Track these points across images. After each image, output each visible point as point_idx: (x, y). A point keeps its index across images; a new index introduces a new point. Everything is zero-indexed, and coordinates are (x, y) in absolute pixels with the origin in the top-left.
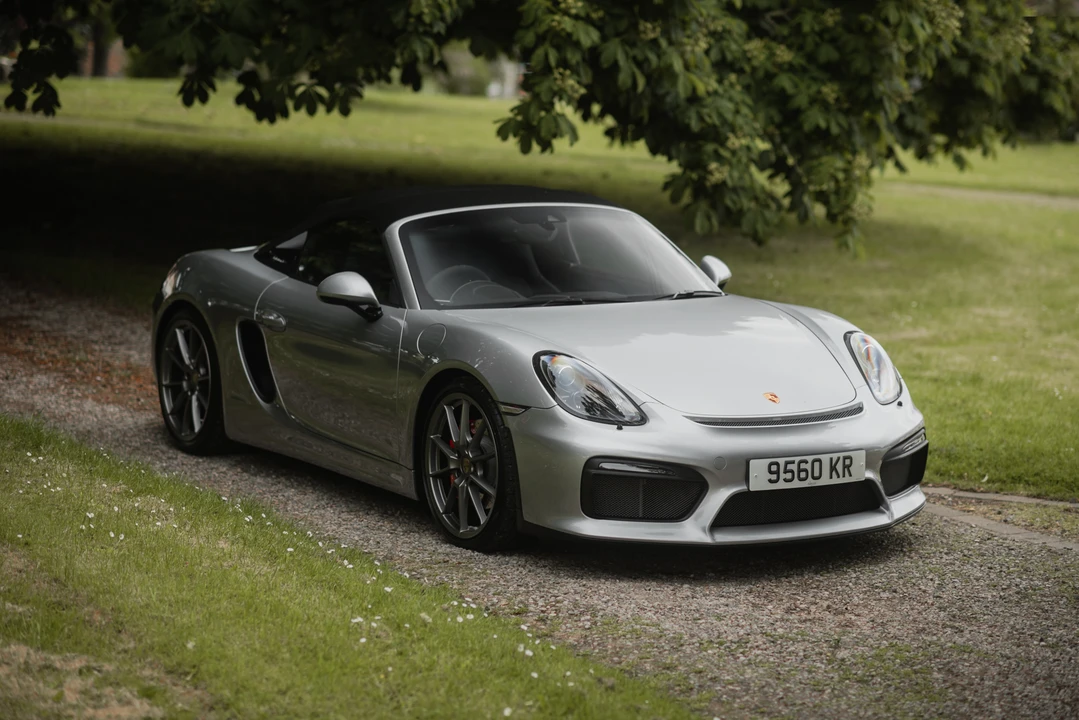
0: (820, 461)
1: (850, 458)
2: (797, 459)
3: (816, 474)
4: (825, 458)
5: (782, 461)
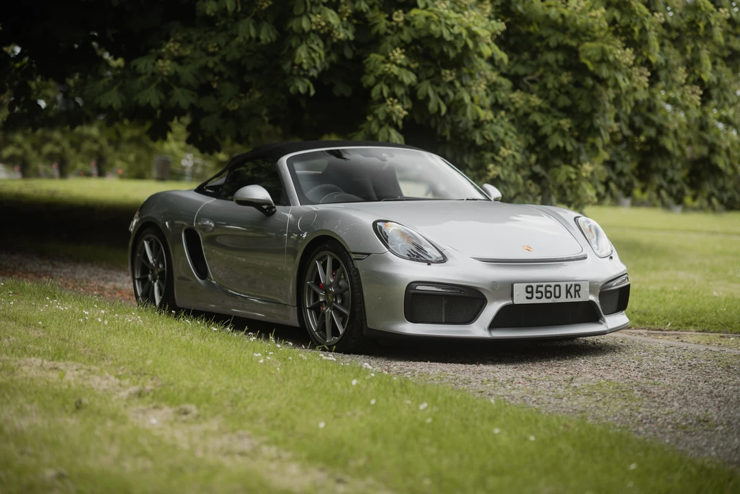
0: (559, 286)
1: (579, 286)
2: (544, 284)
3: (557, 295)
4: (563, 285)
5: (534, 285)
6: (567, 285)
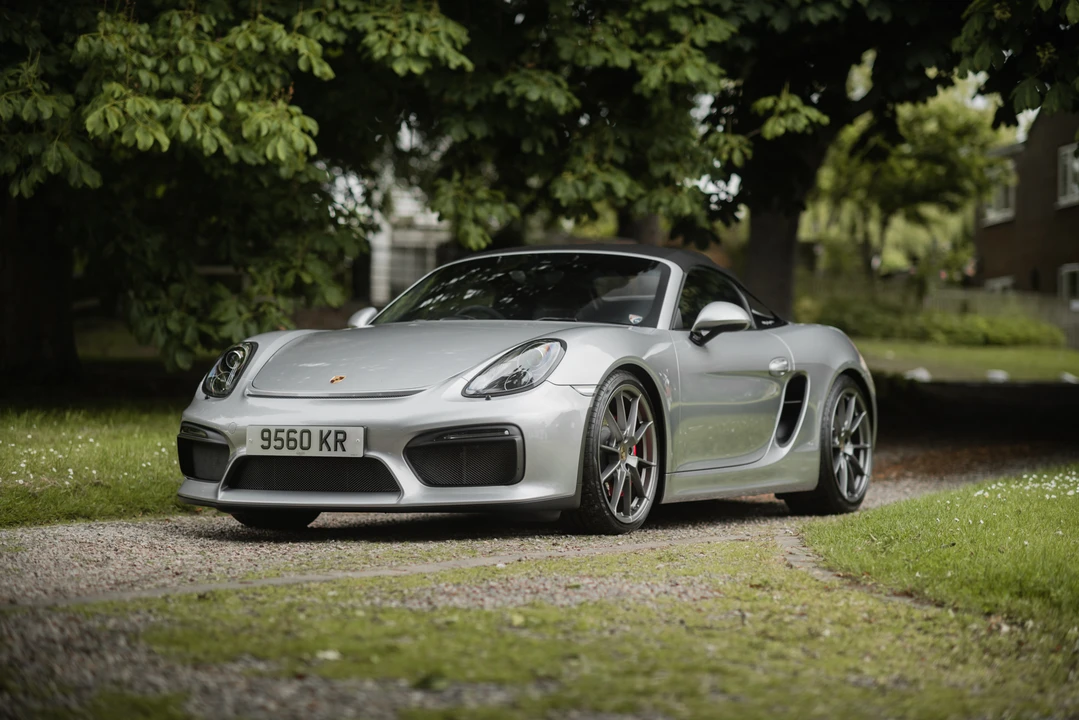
0: (309, 432)
1: (344, 433)
2: (287, 429)
3: (305, 444)
4: (315, 431)
5: (273, 429)
6: (321, 432)
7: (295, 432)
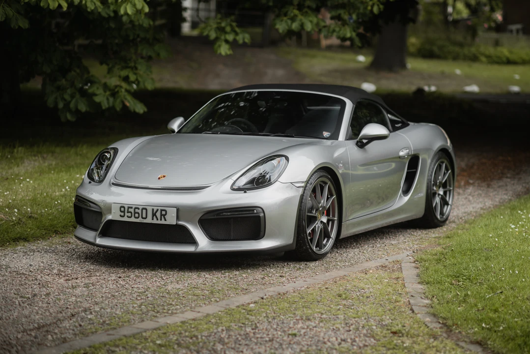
0: (146, 209)
1: (166, 211)
2: (134, 207)
3: (144, 216)
5: (126, 206)
6: (153, 210)
7: (139, 209)
